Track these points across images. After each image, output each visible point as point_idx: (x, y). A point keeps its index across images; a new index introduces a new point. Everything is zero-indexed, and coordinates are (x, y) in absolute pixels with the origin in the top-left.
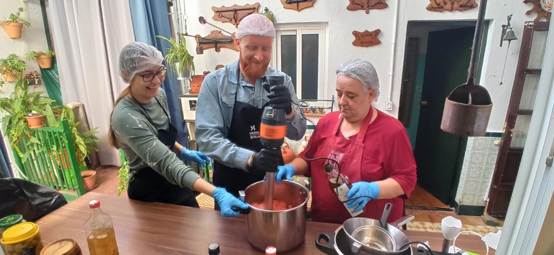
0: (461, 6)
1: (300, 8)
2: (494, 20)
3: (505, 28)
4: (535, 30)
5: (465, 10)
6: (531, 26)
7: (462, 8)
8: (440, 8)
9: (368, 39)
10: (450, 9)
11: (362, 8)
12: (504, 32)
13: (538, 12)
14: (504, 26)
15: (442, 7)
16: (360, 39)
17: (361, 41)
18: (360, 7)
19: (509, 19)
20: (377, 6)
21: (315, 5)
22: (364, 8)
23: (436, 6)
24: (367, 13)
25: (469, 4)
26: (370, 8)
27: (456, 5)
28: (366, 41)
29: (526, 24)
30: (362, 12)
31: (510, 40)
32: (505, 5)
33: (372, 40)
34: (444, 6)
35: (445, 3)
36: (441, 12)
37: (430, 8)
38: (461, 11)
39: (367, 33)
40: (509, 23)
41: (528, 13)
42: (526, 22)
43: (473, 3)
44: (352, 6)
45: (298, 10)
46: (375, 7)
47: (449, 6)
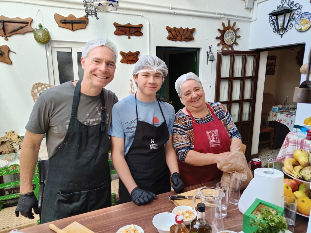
0: (186, 38)
1: (74, 28)
2: (203, 49)
3: (208, 53)
4: (222, 55)
5: (188, 41)
6: (220, 52)
7: (186, 40)
8: (175, 39)
9: (132, 58)
10: (180, 40)
11: (125, 34)
12: (208, 55)
13: (223, 45)
14: (207, 52)
15: (176, 38)
16: (126, 58)
17: (126, 59)
18: (124, 33)
19: (210, 48)
20: (136, 33)
21: (87, 27)
22: (126, 34)
23: (172, 37)
24: (129, 38)
25: (190, 38)
26: (131, 34)
27: (183, 38)
28: (130, 60)
29: (218, 52)
30: (125, 37)
31: (212, 61)
32: (207, 39)
33: (134, 59)
34: (177, 38)
35: (177, 36)
36: (175, 41)
37: (169, 38)
38: (186, 41)
39: (130, 54)
40: (210, 51)
41: (218, 45)
42: (218, 50)
43: (192, 37)
44: (118, 32)
45: (73, 30)
46: (134, 34)
47: (179, 38)
